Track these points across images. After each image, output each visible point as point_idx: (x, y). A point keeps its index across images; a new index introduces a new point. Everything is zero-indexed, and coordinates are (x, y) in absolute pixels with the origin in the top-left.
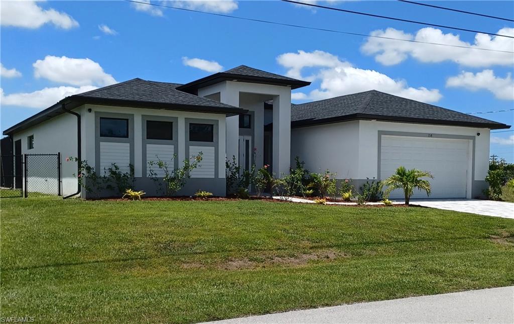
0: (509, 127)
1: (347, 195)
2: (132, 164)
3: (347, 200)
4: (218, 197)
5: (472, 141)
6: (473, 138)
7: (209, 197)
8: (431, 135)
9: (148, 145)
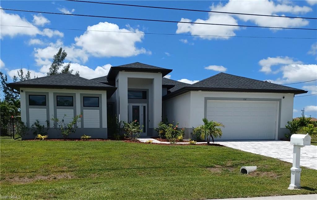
0: (306, 92)
1: (180, 138)
2: (48, 120)
3: (181, 141)
4: (96, 139)
5: (279, 102)
6: (280, 100)
7: (89, 139)
8: (245, 99)
9: (57, 110)
